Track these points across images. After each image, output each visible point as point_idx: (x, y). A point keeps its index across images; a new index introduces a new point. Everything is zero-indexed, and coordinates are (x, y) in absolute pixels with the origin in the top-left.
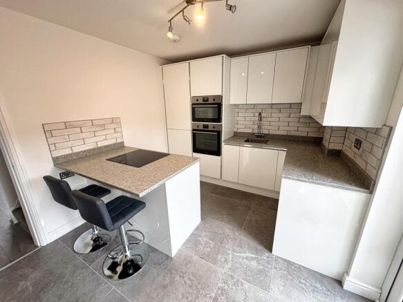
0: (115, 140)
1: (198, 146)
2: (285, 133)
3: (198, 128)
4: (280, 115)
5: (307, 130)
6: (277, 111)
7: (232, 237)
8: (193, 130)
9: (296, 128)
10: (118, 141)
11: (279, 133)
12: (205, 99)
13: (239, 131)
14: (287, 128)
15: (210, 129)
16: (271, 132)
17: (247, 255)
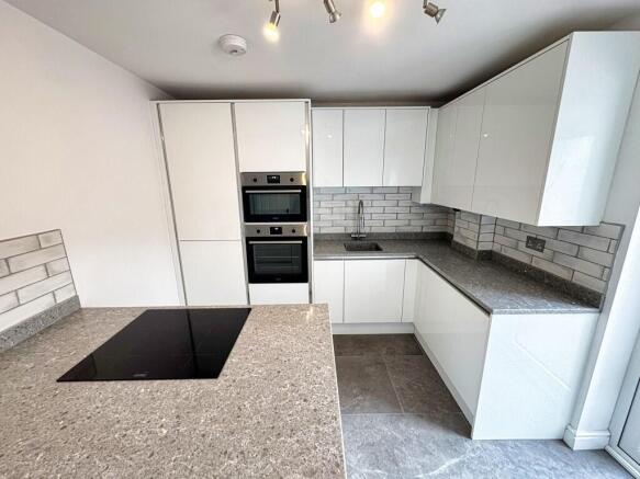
0: (50, 297)
1: (258, 269)
2: (393, 230)
3: (259, 235)
4: (384, 203)
5: (422, 223)
6: (381, 197)
7: (401, 438)
8: (248, 239)
9: (407, 222)
10: (60, 300)
11: (384, 230)
12: (274, 179)
13: (323, 231)
14: (395, 223)
15: (284, 234)
16: (374, 230)
17: (448, 464)
